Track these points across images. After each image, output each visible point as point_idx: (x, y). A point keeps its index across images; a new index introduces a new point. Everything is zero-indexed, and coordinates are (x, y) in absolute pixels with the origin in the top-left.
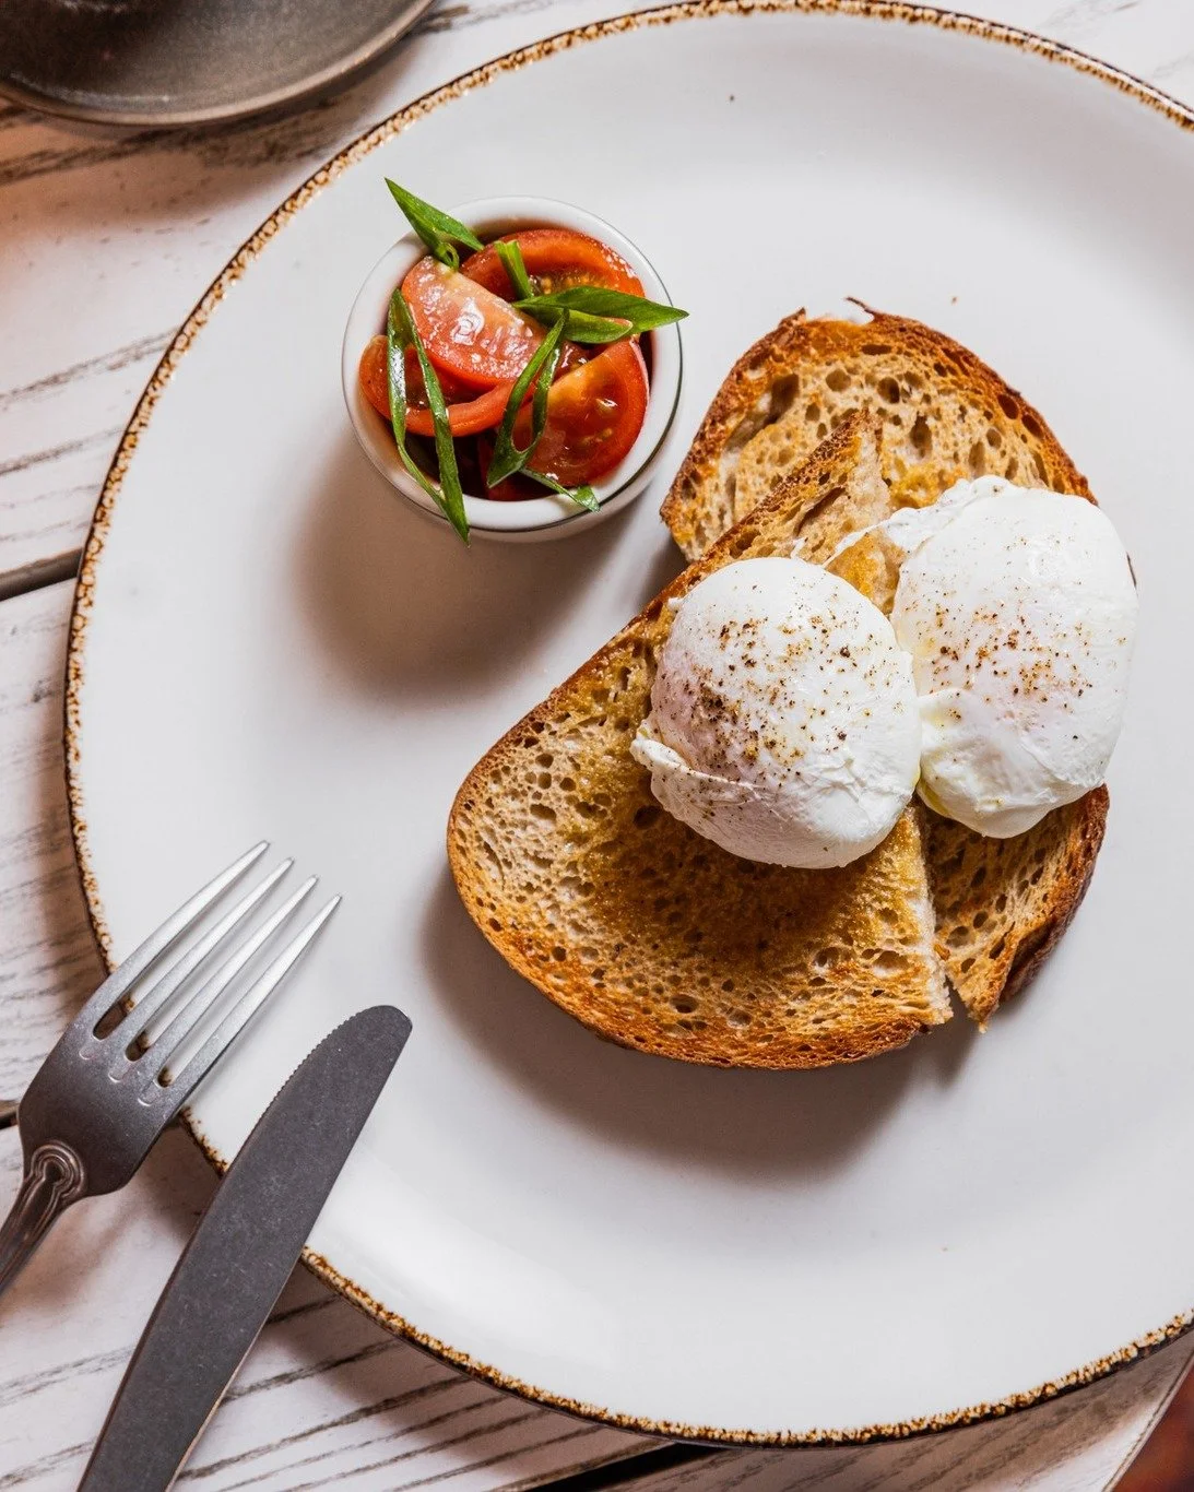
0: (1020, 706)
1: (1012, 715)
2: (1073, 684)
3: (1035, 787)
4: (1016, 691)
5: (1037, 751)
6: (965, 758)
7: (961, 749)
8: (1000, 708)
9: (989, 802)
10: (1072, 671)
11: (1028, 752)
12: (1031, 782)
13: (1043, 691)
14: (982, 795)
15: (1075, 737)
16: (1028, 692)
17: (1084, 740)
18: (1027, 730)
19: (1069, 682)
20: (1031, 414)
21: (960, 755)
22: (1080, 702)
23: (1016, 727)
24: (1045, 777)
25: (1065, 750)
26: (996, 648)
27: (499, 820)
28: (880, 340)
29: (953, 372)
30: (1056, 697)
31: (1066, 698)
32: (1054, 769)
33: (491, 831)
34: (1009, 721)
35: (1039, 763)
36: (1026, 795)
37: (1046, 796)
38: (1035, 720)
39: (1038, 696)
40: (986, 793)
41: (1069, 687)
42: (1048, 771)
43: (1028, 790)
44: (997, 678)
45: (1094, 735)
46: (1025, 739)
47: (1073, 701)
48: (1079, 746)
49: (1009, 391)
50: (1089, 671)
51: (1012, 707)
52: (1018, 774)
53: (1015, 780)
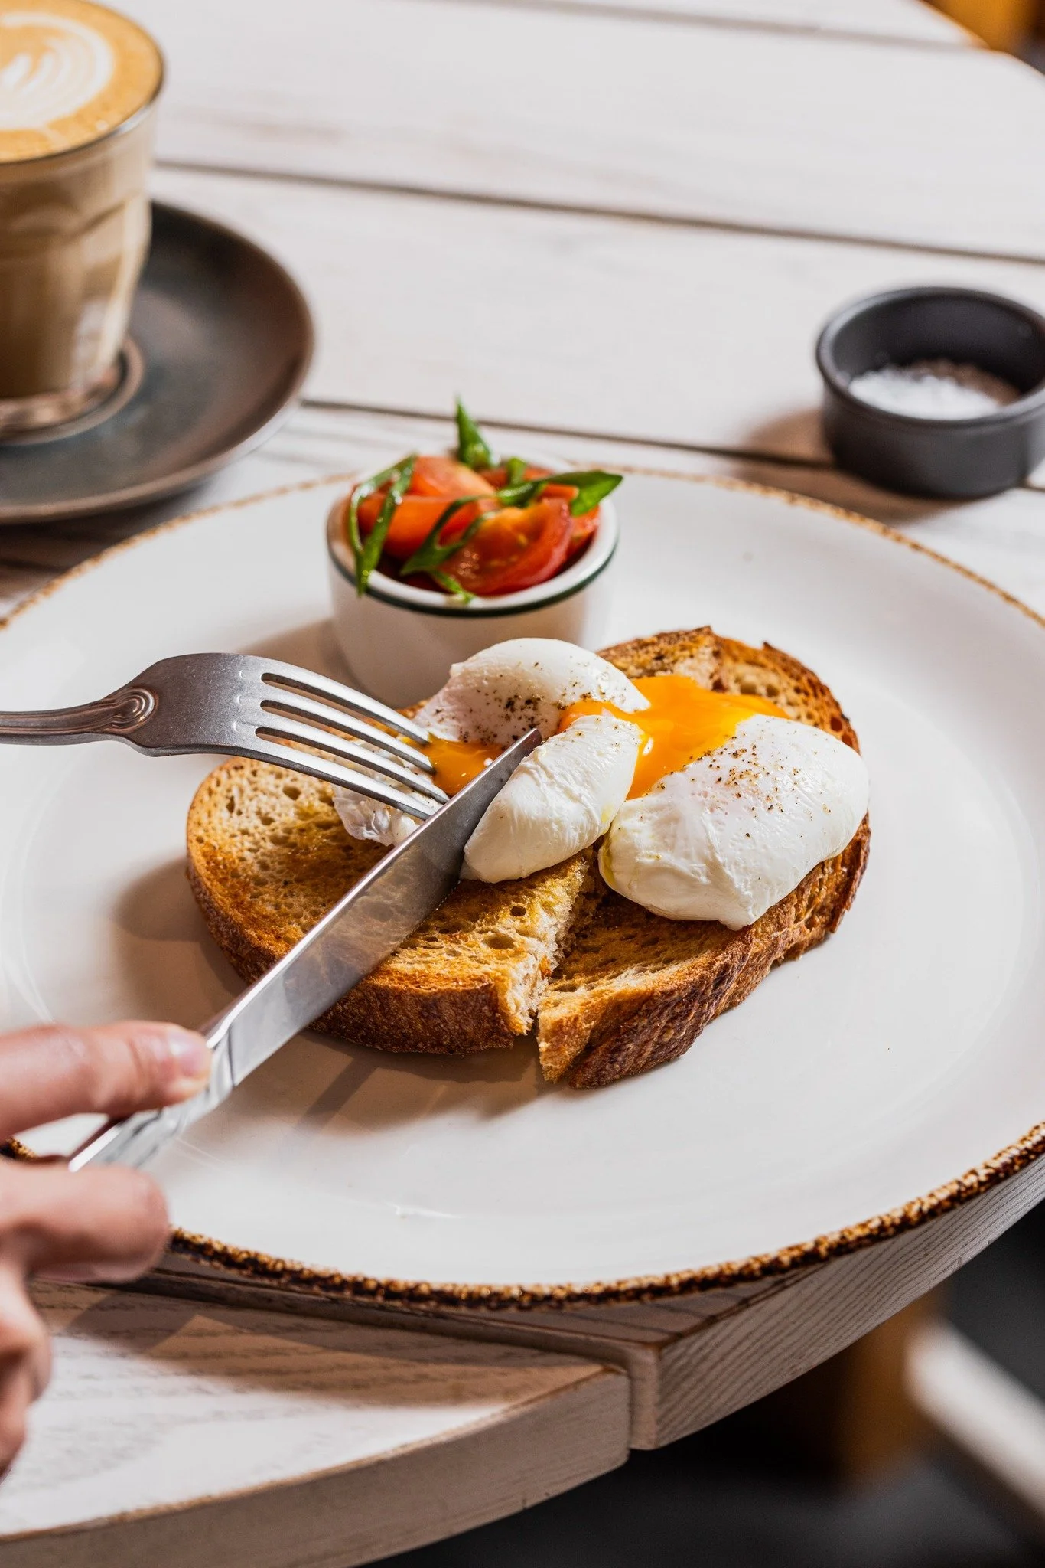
0: (718, 793)
1: (706, 795)
2: (768, 798)
3: (695, 858)
4: (720, 780)
5: (710, 826)
6: (650, 819)
7: (651, 811)
8: (699, 787)
9: (650, 856)
10: (773, 790)
11: (703, 825)
12: (693, 851)
13: (741, 790)
14: (648, 849)
15: (748, 835)
16: (728, 784)
17: (754, 842)
18: (712, 810)
19: (765, 794)
20: (851, 735)
21: (647, 815)
22: (767, 814)
23: (704, 804)
24: (707, 852)
25: (733, 839)
26: (722, 753)
27: (254, 786)
28: (762, 659)
29: (807, 694)
30: (748, 799)
31: (757, 805)
32: (718, 849)
33: (241, 791)
34: (702, 798)
35: (708, 837)
36: (683, 860)
37: (700, 871)
38: (722, 806)
39: (736, 790)
40: (652, 848)
41: (764, 798)
42: (711, 848)
43: (687, 856)
44: (710, 770)
45: (765, 847)
46: (707, 815)
47: (761, 809)
48: (747, 845)
49: (843, 716)
50: (786, 799)
51: (709, 790)
52: (686, 839)
53: (681, 842)
